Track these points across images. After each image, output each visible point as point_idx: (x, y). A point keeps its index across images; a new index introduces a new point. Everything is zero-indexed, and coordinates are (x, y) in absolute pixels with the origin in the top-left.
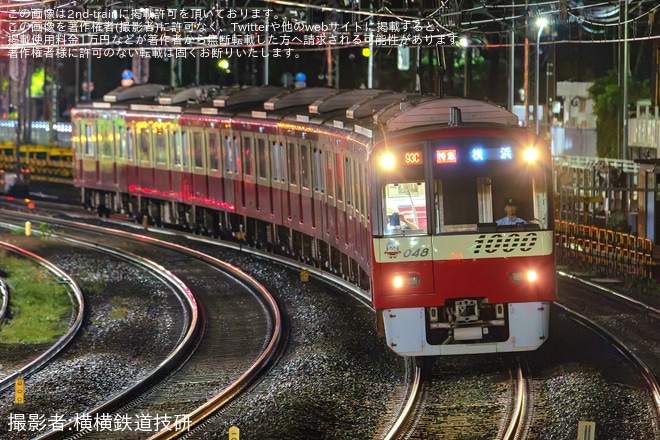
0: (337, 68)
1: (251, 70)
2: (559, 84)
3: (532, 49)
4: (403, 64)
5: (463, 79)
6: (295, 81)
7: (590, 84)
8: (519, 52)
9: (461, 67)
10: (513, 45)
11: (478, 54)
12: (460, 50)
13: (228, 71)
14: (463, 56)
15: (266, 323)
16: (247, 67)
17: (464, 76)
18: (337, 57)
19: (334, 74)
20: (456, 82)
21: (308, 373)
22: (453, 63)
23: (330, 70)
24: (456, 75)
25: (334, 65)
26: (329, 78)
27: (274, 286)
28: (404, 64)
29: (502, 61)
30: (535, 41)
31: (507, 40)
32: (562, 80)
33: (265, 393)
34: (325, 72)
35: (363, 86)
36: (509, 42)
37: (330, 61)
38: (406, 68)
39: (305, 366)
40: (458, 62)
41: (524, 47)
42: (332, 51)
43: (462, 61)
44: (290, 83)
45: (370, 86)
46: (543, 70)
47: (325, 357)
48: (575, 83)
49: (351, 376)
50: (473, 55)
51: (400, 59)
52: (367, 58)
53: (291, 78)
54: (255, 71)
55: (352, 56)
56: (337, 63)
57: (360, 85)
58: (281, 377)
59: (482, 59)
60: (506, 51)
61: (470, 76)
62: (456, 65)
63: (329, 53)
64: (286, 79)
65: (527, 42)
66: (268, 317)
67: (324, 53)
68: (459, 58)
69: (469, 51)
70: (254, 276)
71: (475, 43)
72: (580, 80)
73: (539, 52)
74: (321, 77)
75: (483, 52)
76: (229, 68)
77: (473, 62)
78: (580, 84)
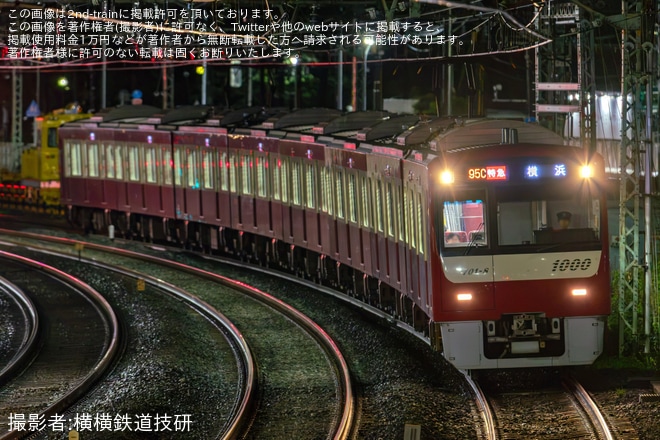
0: (172, 86)
1: (89, 88)
2: (385, 100)
3: (359, 66)
4: (235, 81)
5: (292, 96)
6: (132, 98)
7: (416, 101)
8: (347, 70)
9: (292, 84)
10: (341, 63)
11: (308, 72)
12: (289, 67)
13: (67, 88)
14: (293, 73)
15: (104, 331)
16: (86, 85)
17: (294, 93)
18: (173, 75)
19: (169, 91)
20: (287, 98)
21: (144, 379)
22: (283, 80)
23: (165, 87)
24: (287, 92)
25: (169, 83)
26: (165, 94)
27: (112, 295)
28: (237, 81)
29: (331, 79)
30: (363, 60)
31: (336, 59)
32: (389, 97)
33: (103, 398)
34: (161, 90)
35: (197, 103)
36: (337, 61)
37: (165, 78)
38: (239, 85)
39: (142, 372)
40: (288, 79)
41: (351, 65)
42: (167, 69)
43: (292, 79)
44: (128, 99)
45: (204, 102)
46: (370, 87)
47: (161, 364)
48: (402, 100)
49: (186, 382)
50: (303, 73)
51: (233, 77)
52: (201, 76)
53: (127, 95)
54: (93, 88)
55: (186, 74)
56: (172, 80)
57: (194, 101)
58: (118, 382)
59: (311, 77)
60: (335, 69)
61: (300, 93)
62: (287, 82)
63: (165, 71)
64: (123, 96)
65: (354, 60)
66: (106, 325)
67: (159, 71)
68: (289, 75)
69: (299, 68)
70: (92, 285)
71: (305, 61)
72: (406, 97)
73: (366, 70)
74: (157, 94)
75: (313, 70)
76: (68, 85)
77: (303, 80)
78: (406, 101)
